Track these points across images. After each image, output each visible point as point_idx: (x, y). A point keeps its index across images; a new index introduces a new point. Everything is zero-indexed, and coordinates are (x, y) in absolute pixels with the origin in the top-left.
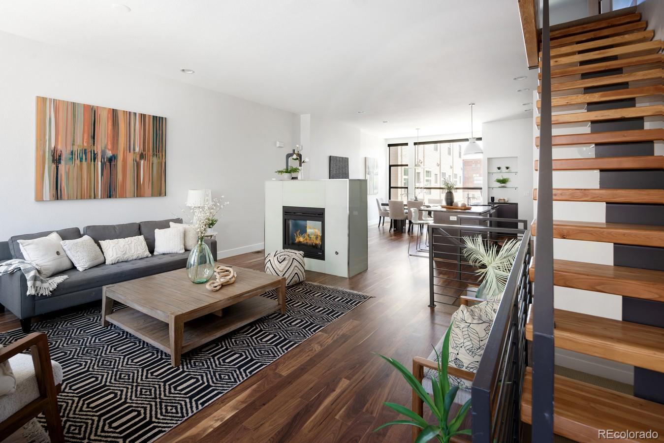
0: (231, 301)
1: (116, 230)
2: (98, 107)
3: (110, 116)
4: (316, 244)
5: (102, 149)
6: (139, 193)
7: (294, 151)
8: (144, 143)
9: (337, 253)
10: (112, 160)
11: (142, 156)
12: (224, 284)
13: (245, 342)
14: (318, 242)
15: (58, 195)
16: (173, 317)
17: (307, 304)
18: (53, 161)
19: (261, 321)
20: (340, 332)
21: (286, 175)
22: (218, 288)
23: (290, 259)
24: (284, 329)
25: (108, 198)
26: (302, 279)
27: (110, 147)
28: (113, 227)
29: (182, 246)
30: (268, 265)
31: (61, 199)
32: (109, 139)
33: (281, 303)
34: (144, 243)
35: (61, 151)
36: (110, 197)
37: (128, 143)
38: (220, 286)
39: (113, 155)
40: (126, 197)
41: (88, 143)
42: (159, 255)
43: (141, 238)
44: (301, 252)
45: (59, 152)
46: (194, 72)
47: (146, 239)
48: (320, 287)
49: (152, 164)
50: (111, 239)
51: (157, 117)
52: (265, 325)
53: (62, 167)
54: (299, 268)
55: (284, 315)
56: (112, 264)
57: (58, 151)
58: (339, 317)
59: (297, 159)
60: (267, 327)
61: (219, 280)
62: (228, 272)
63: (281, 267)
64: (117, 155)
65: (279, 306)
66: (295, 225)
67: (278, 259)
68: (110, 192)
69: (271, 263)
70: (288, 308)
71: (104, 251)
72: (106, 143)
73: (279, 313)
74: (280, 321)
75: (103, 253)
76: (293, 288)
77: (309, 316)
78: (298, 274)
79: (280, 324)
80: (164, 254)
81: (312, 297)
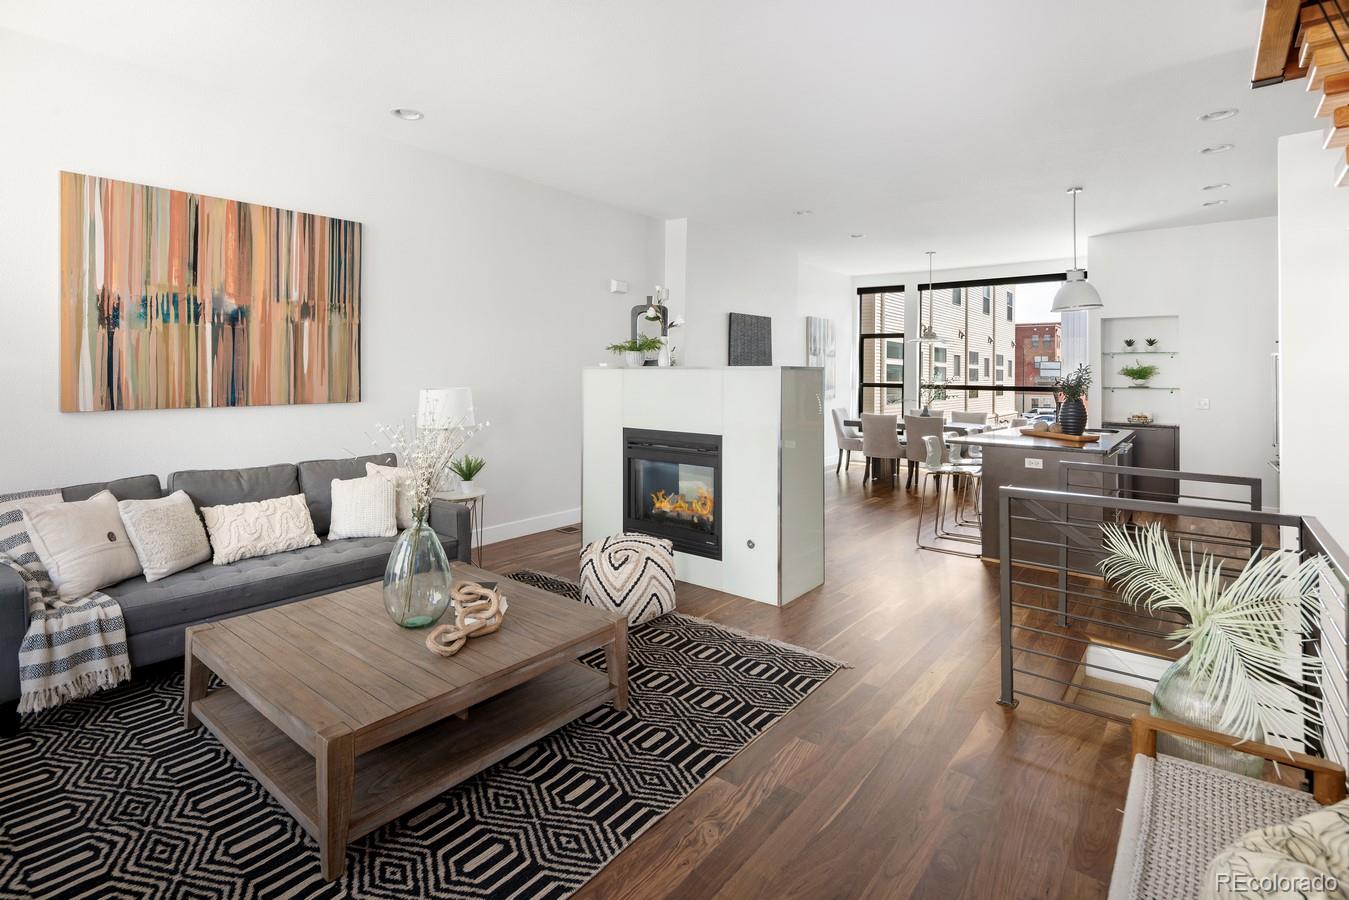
0: (484, 688)
1: (242, 481)
2: (203, 197)
3: (233, 218)
4: (700, 518)
5: (213, 294)
6: (298, 395)
7: (650, 299)
8: (310, 279)
9: (751, 545)
10: (237, 318)
11: (306, 310)
12: (472, 635)
13: (520, 803)
14: (706, 513)
15: (112, 399)
16: (325, 742)
17: (682, 682)
18: (101, 320)
19: (565, 733)
20: (771, 781)
21: (632, 357)
22: (456, 647)
23: (639, 560)
24: (621, 759)
25: (228, 405)
26: (668, 607)
27: (231, 289)
28: (237, 474)
29: (392, 521)
30: (588, 571)
31: (120, 407)
32: (230, 272)
33: (615, 683)
34: (305, 514)
35: (119, 299)
36: (233, 402)
37: (274, 281)
38: (462, 642)
39: (240, 308)
40: (270, 405)
41: (181, 278)
42: (341, 539)
43: (299, 499)
44: (667, 543)
45: (113, 301)
46: (422, 116)
47: (309, 504)
48: (710, 631)
49: (330, 328)
50: (227, 505)
51: (340, 221)
52: (573, 745)
53: (122, 335)
54: (660, 583)
55: (624, 715)
56: (229, 564)
57: (111, 299)
58: (764, 729)
59: (656, 318)
60: (578, 752)
61: (462, 621)
62: (484, 602)
63: (617, 580)
64: (248, 308)
65: (612, 691)
66: (652, 473)
67: (610, 558)
68: (233, 392)
69: (594, 567)
70: (635, 692)
71: (211, 531)
72: (223, 279)
73: (612, 708)
74: (612, 733)
75: (208, 536)
76: (648, 631)
77: (688, 722)
78: (660, 597)
79: (612, 745)
80: (350, 538)
81: (693, 660)
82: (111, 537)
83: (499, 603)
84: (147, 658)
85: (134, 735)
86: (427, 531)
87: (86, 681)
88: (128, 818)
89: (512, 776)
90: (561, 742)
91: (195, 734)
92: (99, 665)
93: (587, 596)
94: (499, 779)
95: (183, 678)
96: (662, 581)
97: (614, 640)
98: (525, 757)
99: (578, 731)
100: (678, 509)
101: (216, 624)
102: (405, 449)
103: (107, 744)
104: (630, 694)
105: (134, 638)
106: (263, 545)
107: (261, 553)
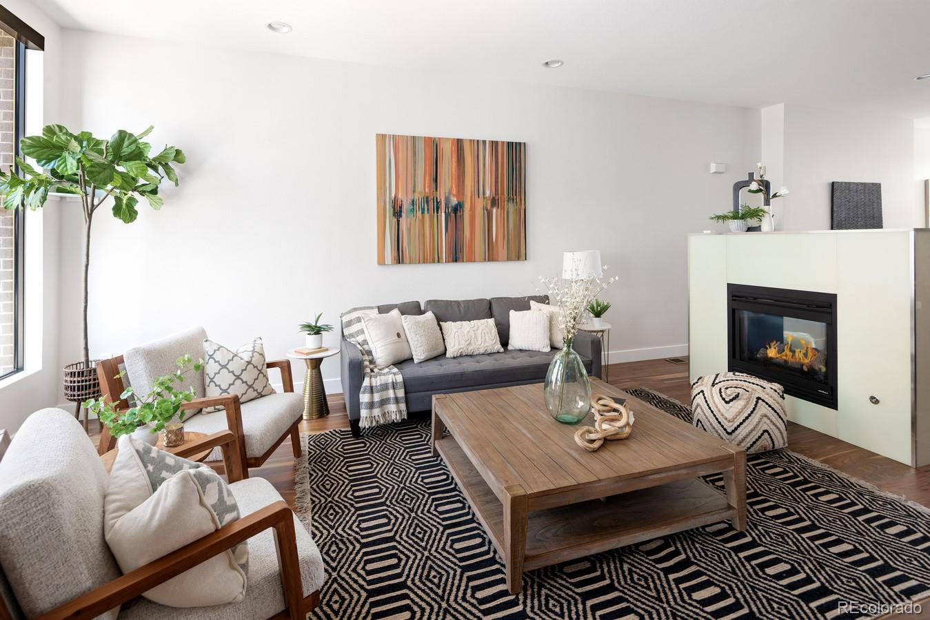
1: (461, 309)
2: (440, 138)
3: (455, 149)
4: (811, 368)
5: (445, 195)
6: (491, 257)
7: (751, 175)
8: (496, 182)
9: (874, 400)
10: (457, 209)
11: (494, 202)
12: (608, 438)
13: (652, 585)
14: (819, 365)
15: (399, 259)
16: (509, 496)
17: (802, 519)
18: (394, 214)
21: (734, 224)
22: (596, 445)
23: (749, 399)
25: (453, 261)
26: (779, 444)
27: (454, 192)
28: (458, 304)
29: (547, 342)
30: (699, 400)
31: (403, 262)
32: (454, 181)
33: (734, 504)
34: (494, 331)
35: (402, 201)
36: (456, 260)
37: (476, 185)
38: (601, 442)
39: (459, 203)
40: (475, 261)
41: (430, 187)
42: (515, 350)
43: (491, 321)
44: (776, 386)
46: (562, 63)
47: (497, 325)
48: (830, 476)
49: (508, 212)
50: (454, 321)
51: (512, 143)
52: (696, 549)
53: (403, 221)
54: (771, 421)
55: (743, 535)
56: (454, 358)
57: (398, 202)
59: (759, 191)
60: (701, 556)
61: (600, 426)
62: (616, 414)
63: (729, 412)
64: (463, 202)
65: (731, 511)
66: (756, 323)
67: (720, 392)
68: (456, 254)
69: (705, 398)
70: (752, 515)
71: (445, 337)
72: (450, 187)
73: (730, 525)
74: (734, 549)
75: (444, 340)
76: (759, 461)
77: (815, 562)
78: (772, 433)
79: (734, 561)
80: (520, 350)
81: (812, 500)
82: (398, 335)
83: (627, 417)
84: (415, 409)
85: (408, 452)
86: (574, 355)
87: (387, 415)
88: (404, 504)
89: (643, 558)
90: (685, 543)
91: (437, 460)
92: (392, 407)
93: (698, 420)
94: (632, 558)
95: (431, 423)
96: (774, 420)
97: (733, 468)
98: (653, 545)
99: (699, 537)
100: (784, 358)
101: (447, 395)
102: (558, 295)
103: (396, 454)
104: (748, 517)
105: (409, 395)
106: (472, 349)
107: (471, 353)
